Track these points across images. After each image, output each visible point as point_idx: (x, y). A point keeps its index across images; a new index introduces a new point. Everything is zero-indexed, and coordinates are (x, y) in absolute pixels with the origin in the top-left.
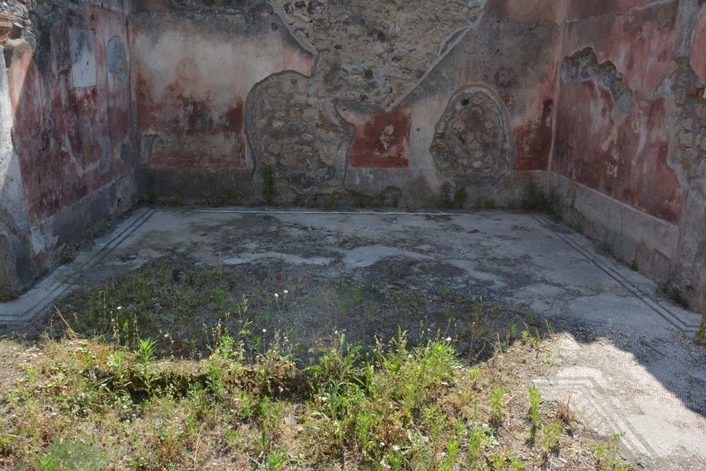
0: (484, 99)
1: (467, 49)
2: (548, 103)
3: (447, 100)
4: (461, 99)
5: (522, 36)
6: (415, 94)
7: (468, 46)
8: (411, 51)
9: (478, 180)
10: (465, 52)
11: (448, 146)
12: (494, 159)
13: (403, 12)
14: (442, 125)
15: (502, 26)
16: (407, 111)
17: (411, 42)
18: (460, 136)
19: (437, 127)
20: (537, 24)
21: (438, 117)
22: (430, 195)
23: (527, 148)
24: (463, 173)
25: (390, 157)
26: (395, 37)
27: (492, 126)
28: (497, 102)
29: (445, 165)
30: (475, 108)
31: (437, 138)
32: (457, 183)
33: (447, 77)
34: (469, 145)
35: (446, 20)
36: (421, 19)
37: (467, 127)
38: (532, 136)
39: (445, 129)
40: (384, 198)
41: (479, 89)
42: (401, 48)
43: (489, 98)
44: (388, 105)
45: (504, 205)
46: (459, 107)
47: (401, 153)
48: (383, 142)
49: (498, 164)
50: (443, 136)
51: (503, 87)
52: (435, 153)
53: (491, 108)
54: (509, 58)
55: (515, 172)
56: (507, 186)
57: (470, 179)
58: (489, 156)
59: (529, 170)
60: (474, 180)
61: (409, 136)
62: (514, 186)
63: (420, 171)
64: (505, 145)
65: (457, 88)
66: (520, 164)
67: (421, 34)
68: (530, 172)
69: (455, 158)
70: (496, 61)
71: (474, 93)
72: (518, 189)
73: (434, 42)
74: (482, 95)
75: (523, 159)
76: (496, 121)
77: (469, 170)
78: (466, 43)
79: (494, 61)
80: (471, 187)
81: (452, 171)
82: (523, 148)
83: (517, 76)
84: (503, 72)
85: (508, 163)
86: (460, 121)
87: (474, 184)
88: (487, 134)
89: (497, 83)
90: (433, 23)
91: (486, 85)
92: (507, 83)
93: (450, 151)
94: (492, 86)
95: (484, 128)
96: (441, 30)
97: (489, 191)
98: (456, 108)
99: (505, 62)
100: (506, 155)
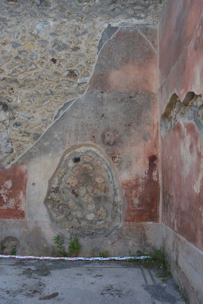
0: (94, 156)
1: (76, 115)
2: (153, 159)
3: (59, 158)
4: (73, 157)
5: (124, 103)
6: (31, 154)
7: (76, 112)
8: (29, 118)
9: (93, 231)
10: (74, 117)
11: (63, 199)
12: (107, 212)
13: (24, 89)
14: (56, 180)
15: (105, 95)
16: (24, 168)
17: (30, 111)
18: (73, 190)
19: (51, 181)
20: (136, 93)
21: (51, 173)
22: (45, 245)
23: (136, 201)
24: (77, 225)
25: (9, 209)
26: (16, 107)
27: (102, 181)
28: (105, 160)
29: (61, 217)
30: (86, 165)
31: (52, 192)
32: (72, 234)
33: (59, 138)
34: (82, 199)
35: (58, 94)
36: (38, 93)
37: (79, 182)
38: (140, 189)
39: (59, 184)
40: (4, 247)
41: (89, 149)
42: (20, 116)
43: (98, 156)
44: (9, 163)
46: (71, 164)
47: (18, 206)
48: (2, 195)
49: (111, 216)
50: (57, 191)
51: (110, 146)
52: (50, 206)
53: (101, 165)
54: (113, 121)
55: (127, 224)
56: (120, 238)
57: (85, 231)
58: (102, 209)
59: (140, 222)
60: (88, 232)
61: (25, 190)
62: (127, 237)
63: (36, 223)
64: (116, 199)
65: (68, 148)
66: (131, 216)
67: (38, 105)
68: (142, 223)
69: (70, 210)
70: (102, 124)
71: (84, 152)
72: (131, 241)
73: (49, 111)
74: (92, 153)
75: (134, 211)
76: (106, 177)
77: (83, 222)
78: (75, 110)
79: (100, 124)
80: (85, 239)
81: (67, 223)
82: (133, 201)
83: (121, 136)
84: (109, 133)
85: (121, 216)
86: (72, 176)
87: (88, 236)
88: (98, 188)
89: (104, 142)
90: (48, 96)
91: (94, 144)
92: (113, 142)
93: (65, 204)
94: (100, 145)
95: (95, 183)
96: (55, 101)
97: (103, 243)
98: (68, 165)
99: (110, 124)
100: (118, 208)
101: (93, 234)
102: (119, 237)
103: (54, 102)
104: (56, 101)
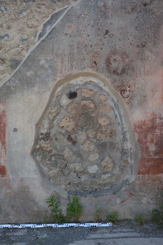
0: (95, 90)
1: (69, 32)
3: (49, 94)
4: (68, 91)
5: (136, 14)
6: (8, 88)
7: (70, 27)
8: (2, 37)
9: (96, 187)
10: (66, 34)
11: (56, 148)
12: (114, 162)
14: (46, 123)
16: (0, 108)
17: (1, 26)
18: (69, 136)
19: (38, 125)
22: (36, 209)
23: (152, 148)
24: (76, 181)
27: (108, 122)
28: (111, 94)
29: (54, 171)
30: (85, 102)
31: (40, 140)
32: (69, 193)
33: (47, 66)
34: (82, 147)
37: (77, 125)
38: (158, 132)
39: (50, 128)
41: (88, 79)
43: (101, 89)
45: (130, 218)
46: (65, 101)
49: (119, 168)
50: (47, 137)
51: (117, 75)
52: (38, 158)
53: (105, 101)
54: (121, 40)
55: (141, 177)
56: (131, 195)
57: (86, 188)
58: (107, 159)
59: (157, 173)
60: (90, 188)
61: (4, 139)
62: (140, 193)
63: (22, 181)
64: (125, 145)
65: (60, 79)
66: (146, 167)
67: (13, 17)
68: (159, 175)
69: (66, 162)
70: (105, 44)
71: (82, 83)
72: (145, 198)
73: (30, 26)
74: (93, 85)
75: (149, 160)
76: (113, 117)
77: (83, 177)
78: (68, 24)
79: (103, 44)
80: (87, 198)
81: (63, 178)
82: (148, 148)
83: (133, 61)
84: (116, 57)
85: (131, 167)
86: (67, 118)
87: (90, 193)
88: (102, 132)
89: (109, 70)
90: (28, 3)
91: (96, 73)
92: (121, 69)
93: (59, 155)
94: (104, 74)
95: (98, 126)
96: (37, 11)
97: (110, 202)
98: (61, 102)
99: (116, 44)
100: (128, 157)
101: (96, 190)
102: (130, 193)
103: (37, 13)
104: (40, 12)
